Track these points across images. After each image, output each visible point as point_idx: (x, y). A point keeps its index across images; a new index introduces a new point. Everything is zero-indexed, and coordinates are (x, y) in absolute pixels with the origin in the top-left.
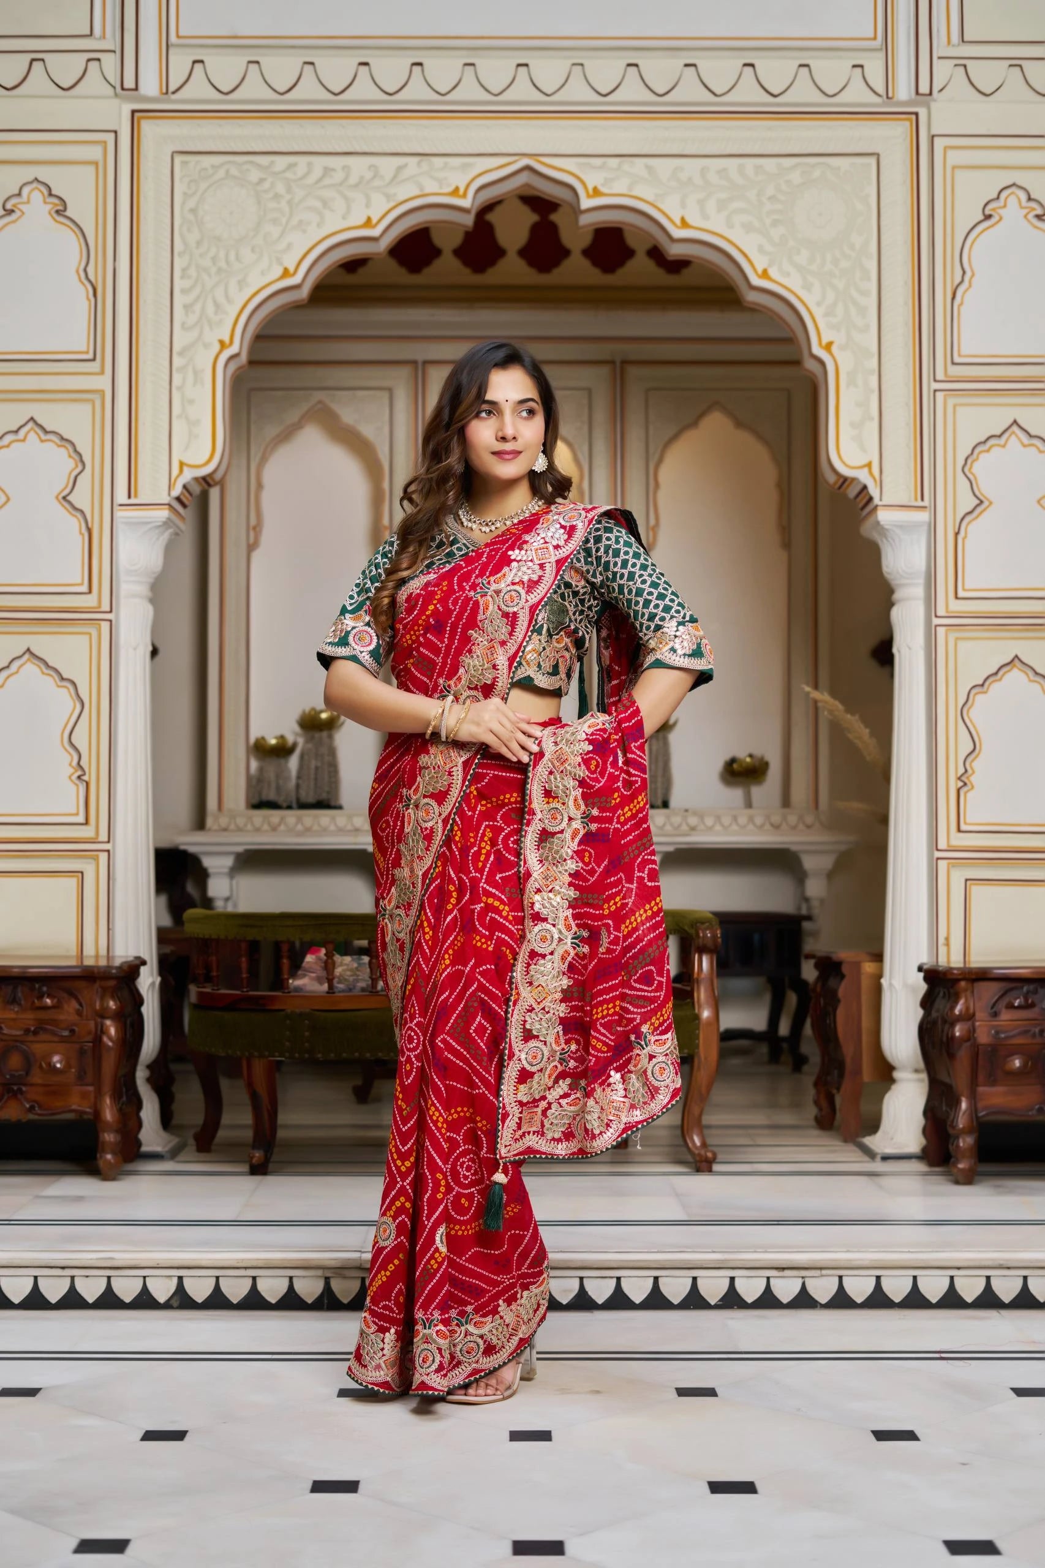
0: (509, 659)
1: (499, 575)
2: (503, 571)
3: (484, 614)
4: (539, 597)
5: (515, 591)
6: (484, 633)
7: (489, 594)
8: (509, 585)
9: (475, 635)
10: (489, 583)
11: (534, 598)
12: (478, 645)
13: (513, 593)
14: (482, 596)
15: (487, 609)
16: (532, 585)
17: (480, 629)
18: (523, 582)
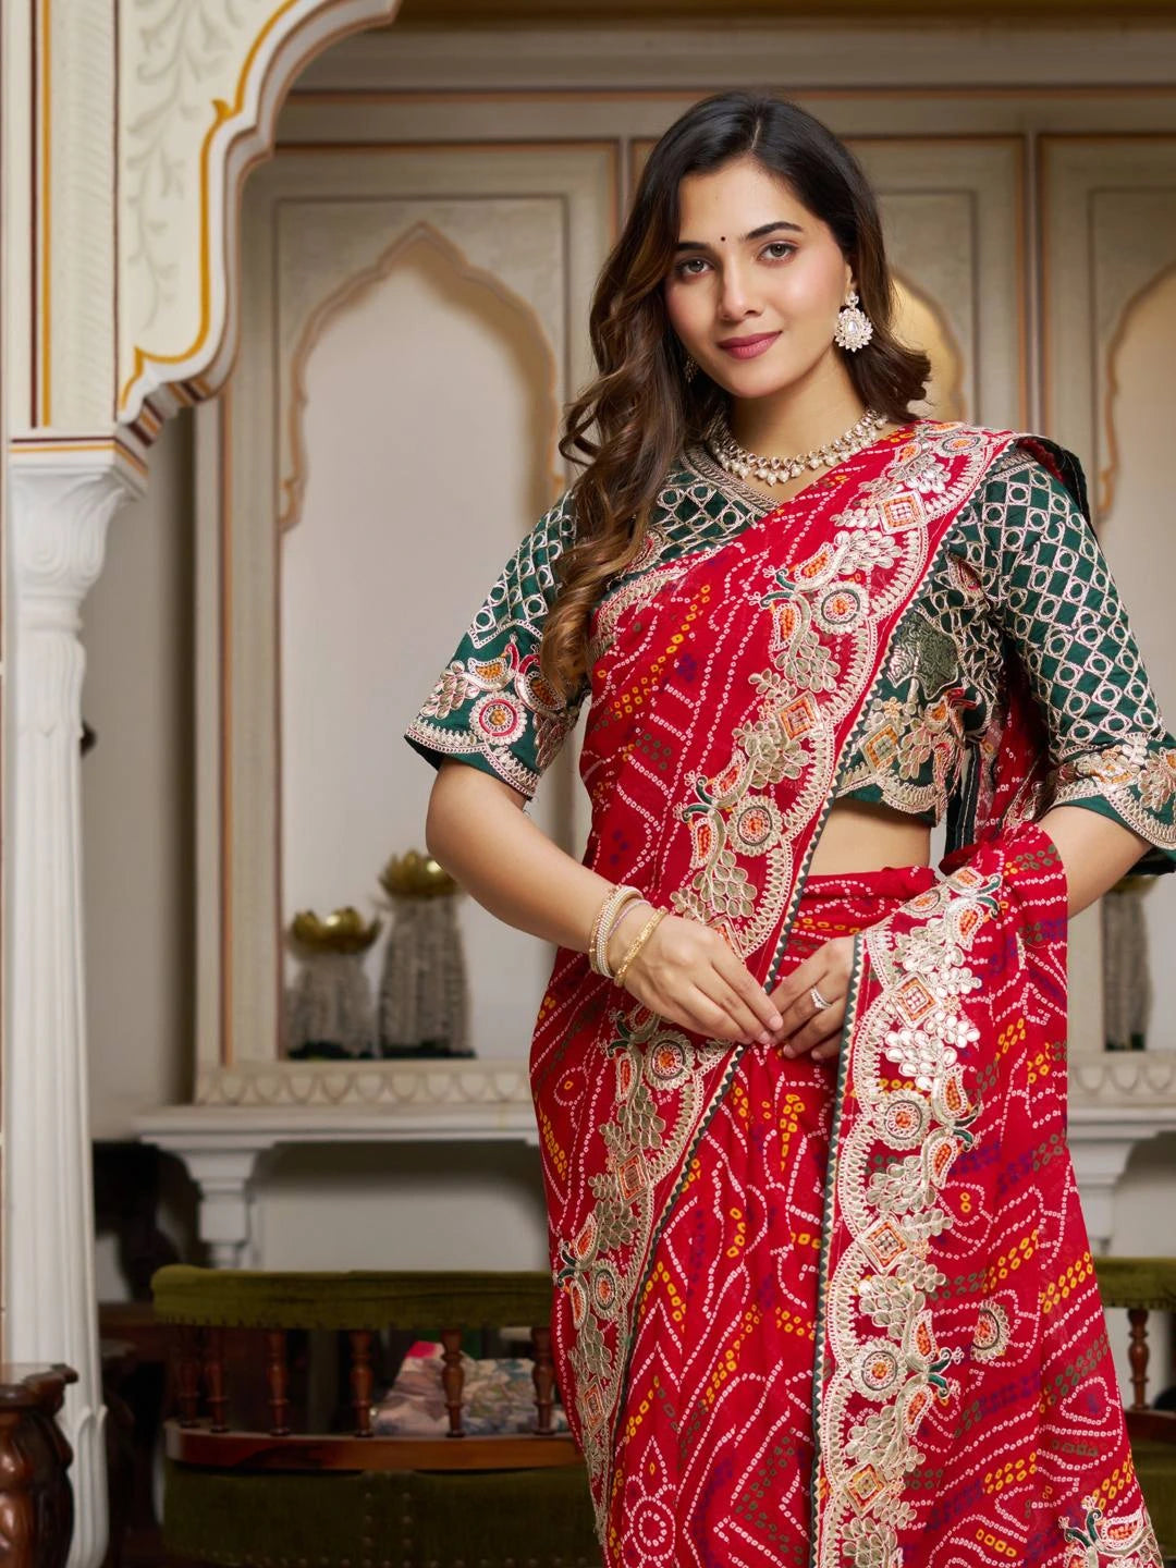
0: (836, 728)
1: (811, 560)
2: (820, 552)
3: (783, 639)
4: (896, 603)
5: (847, 591)
6: (783, 677)
7: (793, 598)
8: (833, 581)
9: (765, 683)
10: (791, 577)
11: (886, 604)
12: (772, 702)
13: (843, 596)
14: (777, 603)
15: (789, 629)
16: (881, 579)
17: (774, 671)
18: (863, 574)
